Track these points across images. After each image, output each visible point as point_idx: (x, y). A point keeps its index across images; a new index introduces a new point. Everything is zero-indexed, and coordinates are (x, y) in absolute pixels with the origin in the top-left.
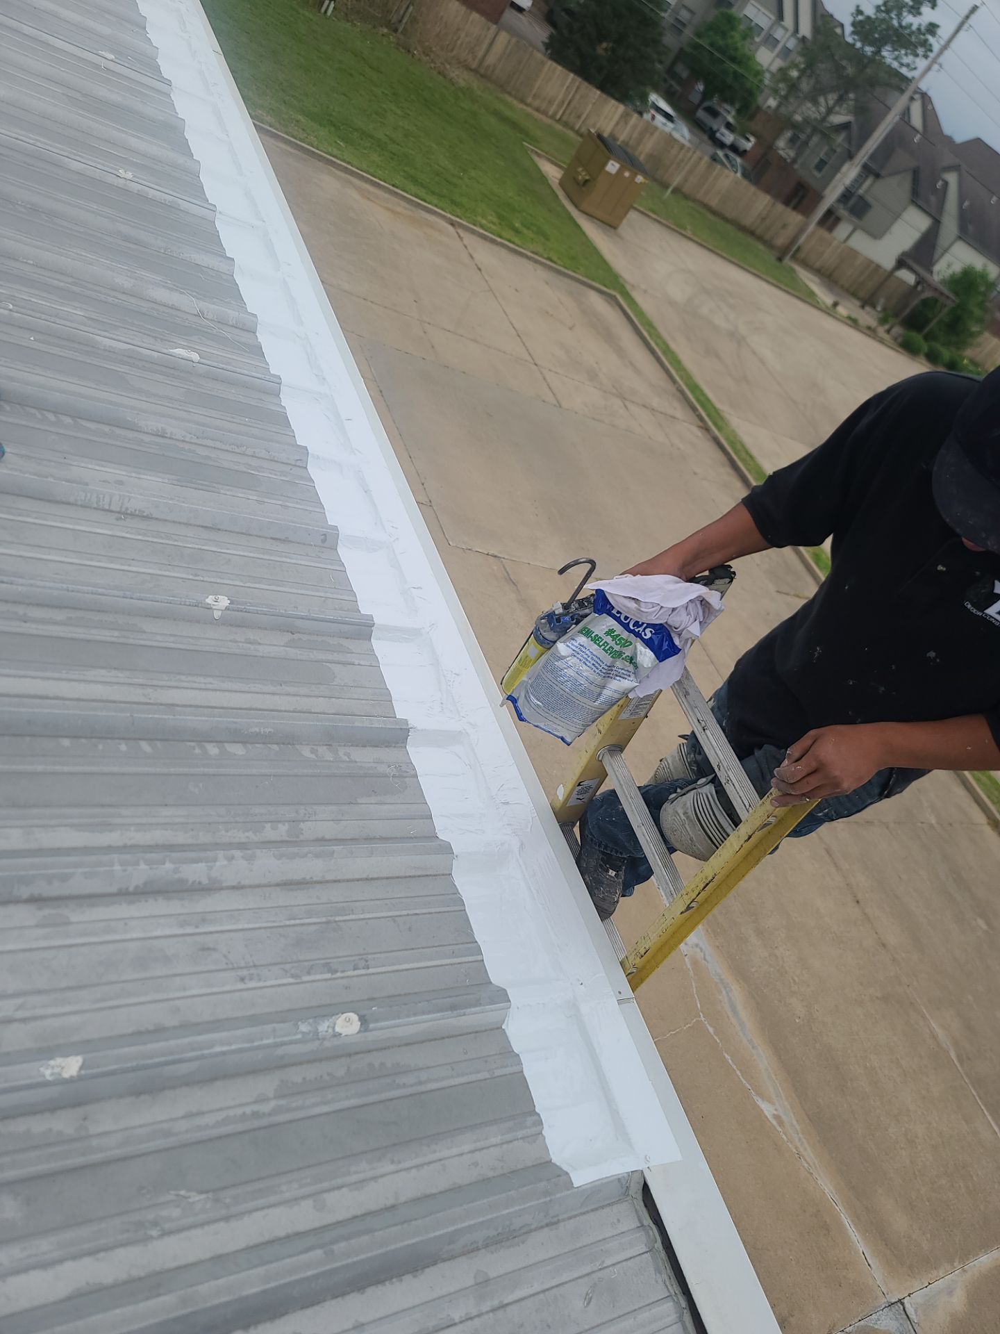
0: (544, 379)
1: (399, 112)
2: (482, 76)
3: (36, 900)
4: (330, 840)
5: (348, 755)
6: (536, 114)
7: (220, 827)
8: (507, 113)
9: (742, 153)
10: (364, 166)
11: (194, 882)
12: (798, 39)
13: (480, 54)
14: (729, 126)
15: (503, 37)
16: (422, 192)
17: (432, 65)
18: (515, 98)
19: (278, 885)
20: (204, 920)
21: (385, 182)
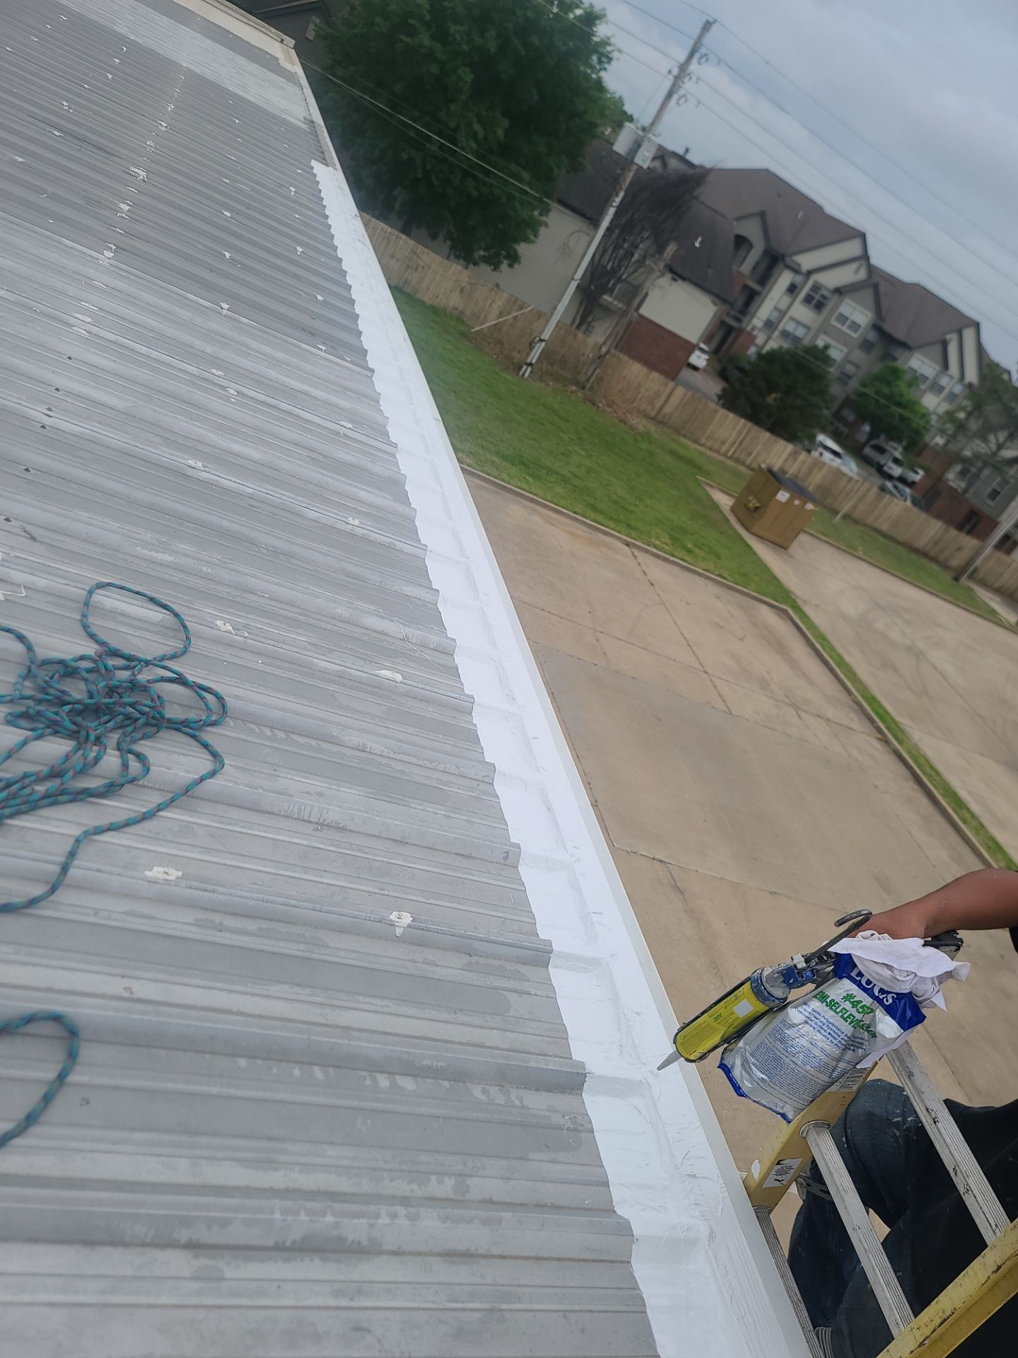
0: (714, 686)
1: (583, 453)
2: (660, 422)
3: (193, 1246)
4: (497, 1203)
5: (520, 1099)
6: (708, 452)
7: (385, 1175)
8: (682, 451)
9: (911, 484)
10: (549, 497)
11: (353, 1242)
12: (964, 386)
13: (658, 405)
14: (896, 461)
15: (680, 391)
16: (600, 517)
17: (615, 415)
18: (690, 439)
19: (440, 1255)
20: (359, 1292)
21: (567, 509)
